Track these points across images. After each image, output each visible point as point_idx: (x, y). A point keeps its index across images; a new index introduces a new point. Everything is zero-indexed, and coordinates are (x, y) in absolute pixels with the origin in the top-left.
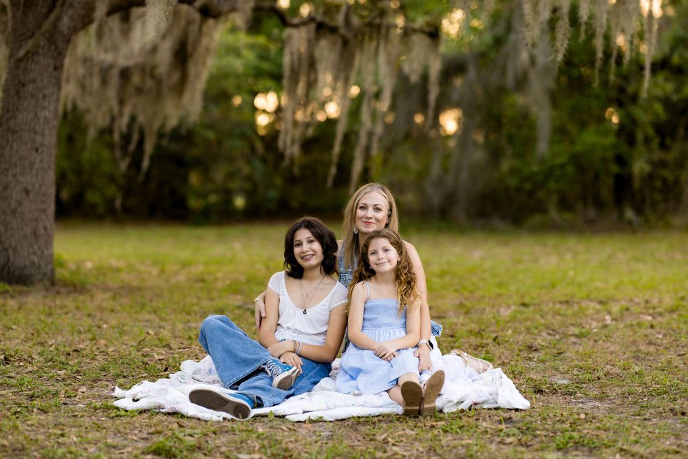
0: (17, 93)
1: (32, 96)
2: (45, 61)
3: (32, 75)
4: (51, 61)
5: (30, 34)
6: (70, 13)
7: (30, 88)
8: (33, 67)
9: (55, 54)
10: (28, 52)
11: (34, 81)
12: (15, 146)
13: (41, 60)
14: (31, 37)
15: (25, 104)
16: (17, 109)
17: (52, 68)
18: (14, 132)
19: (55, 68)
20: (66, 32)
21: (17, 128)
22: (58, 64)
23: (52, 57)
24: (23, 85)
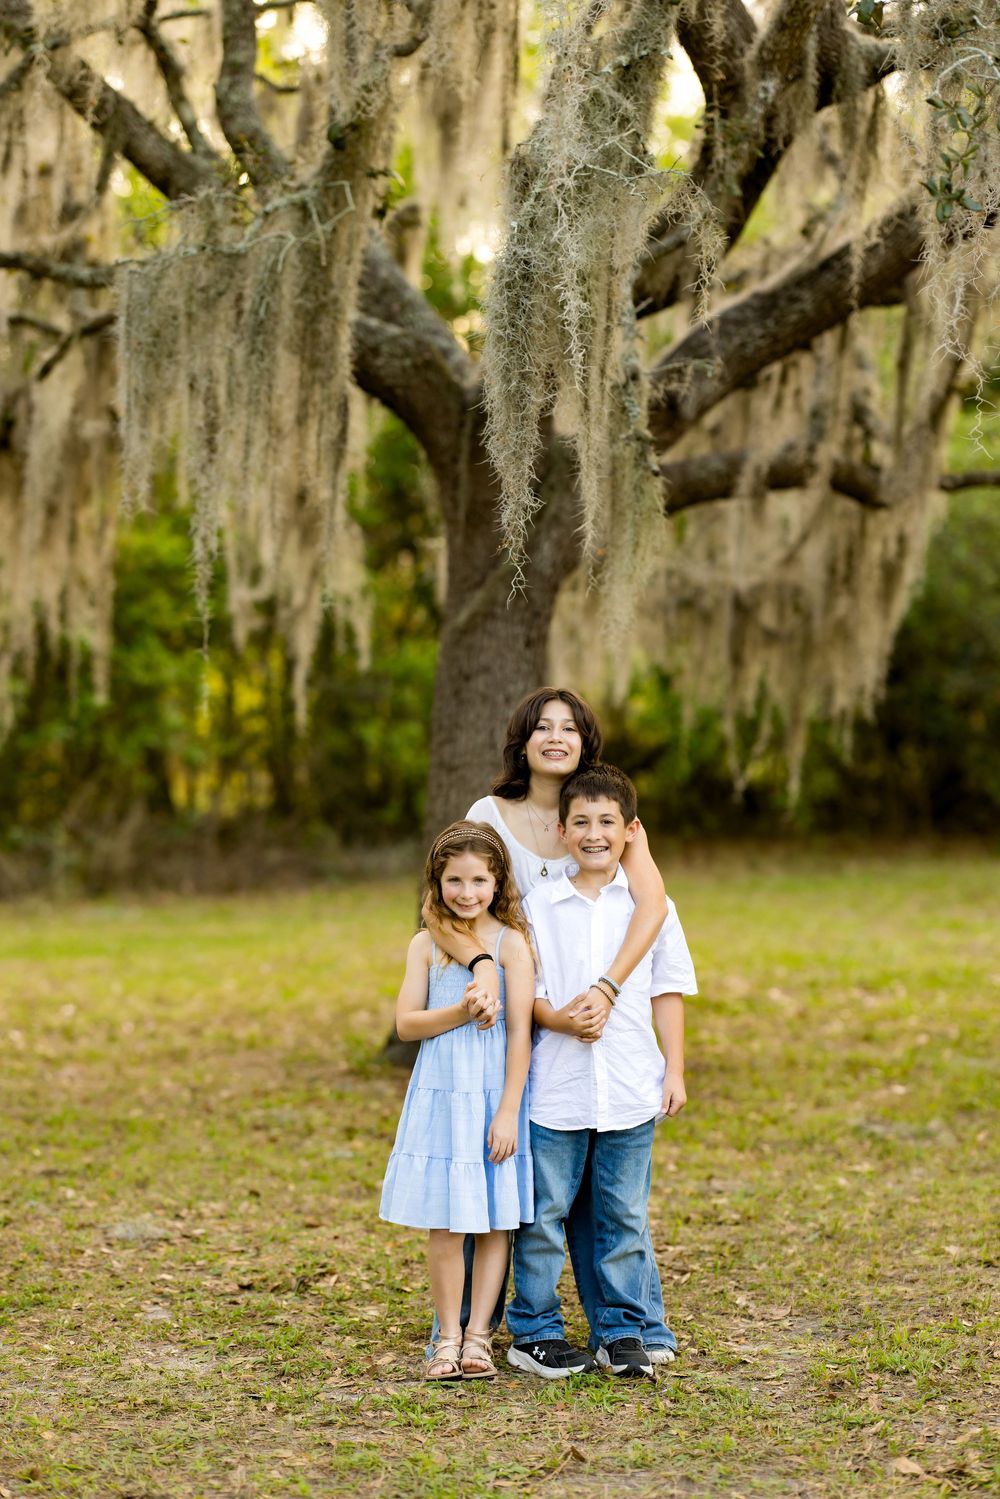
0: (457, 693)
1: (485, 698)
2: (509, 631)
3: (484, 659)
4: (519, 630)
5: (477, 577)
6: (555, 534)
7: (480, 683)
8: (486, 642)
9: (527, 615)
10: (473, 616)
11: (486, 670)
12: (453, 796)
13: (500, 627)
14: (479, 585)
15: (472, 716)
16: (457, 726)
17: (521, 644)
18: (452, 769)
19: (529, 644)
20: (548, 571)
21: (457, 762)
22: (534, 634)
23: (522, 622)
24: (467, 678)
